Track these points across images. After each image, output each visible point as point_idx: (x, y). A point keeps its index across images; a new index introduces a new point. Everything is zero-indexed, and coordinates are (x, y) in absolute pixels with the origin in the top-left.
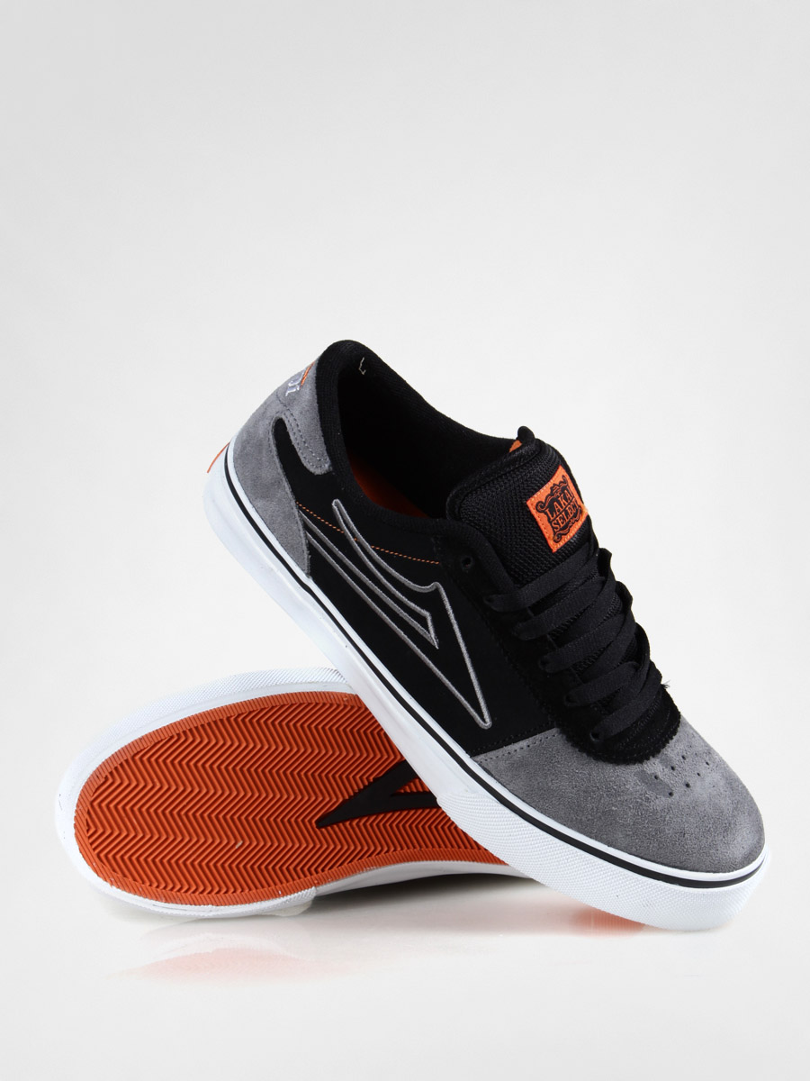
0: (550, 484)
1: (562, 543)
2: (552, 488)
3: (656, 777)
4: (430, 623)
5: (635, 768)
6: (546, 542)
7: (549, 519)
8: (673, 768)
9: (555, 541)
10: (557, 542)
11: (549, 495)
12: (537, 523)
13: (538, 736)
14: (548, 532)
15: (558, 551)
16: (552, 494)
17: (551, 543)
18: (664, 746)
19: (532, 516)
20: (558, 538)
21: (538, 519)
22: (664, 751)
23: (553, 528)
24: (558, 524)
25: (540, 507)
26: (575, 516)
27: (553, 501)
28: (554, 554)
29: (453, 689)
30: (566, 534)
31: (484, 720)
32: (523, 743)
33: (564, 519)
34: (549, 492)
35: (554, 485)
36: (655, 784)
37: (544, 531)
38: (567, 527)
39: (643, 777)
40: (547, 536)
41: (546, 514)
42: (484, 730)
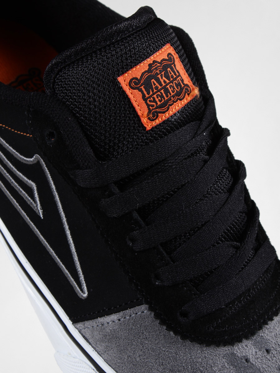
0: (149, 60)
1: (158, 122)
2: (150, 65)
3: (247, 360)
4: (36, 195)
5: (224, 350)
6: (139, 120)
7: (144, 96)
8: (268, 351)
9: (149, 119)
10: (153, 120)
11: (145, 72)
12: (129, 100)
13: (128, 311)
14: (141, 109)
15: (152, 129)
16: (149, 71)
17: (144, 120)
18: (260, 328)
19: (124, 92)
20: (153, 115)
21: (131, 96)
22: (261, 333)
23: (148, 106)
24: (154, 101)
25: (134, 84)
26: (178, 94)
27: (150, 78)
28: (147, 132)
29: (58, 260)
30: (164, 113)
31: (82, 290)
32: (114, 317)
33: (162, 96)
34: (147, 68)
35: (154, 62)
36: (245, 367)
37: (137, 108)
38: (165, 106)
39: (233, 360)
40: (140, 113)
41: (141, 90)
42: (81, 299)
